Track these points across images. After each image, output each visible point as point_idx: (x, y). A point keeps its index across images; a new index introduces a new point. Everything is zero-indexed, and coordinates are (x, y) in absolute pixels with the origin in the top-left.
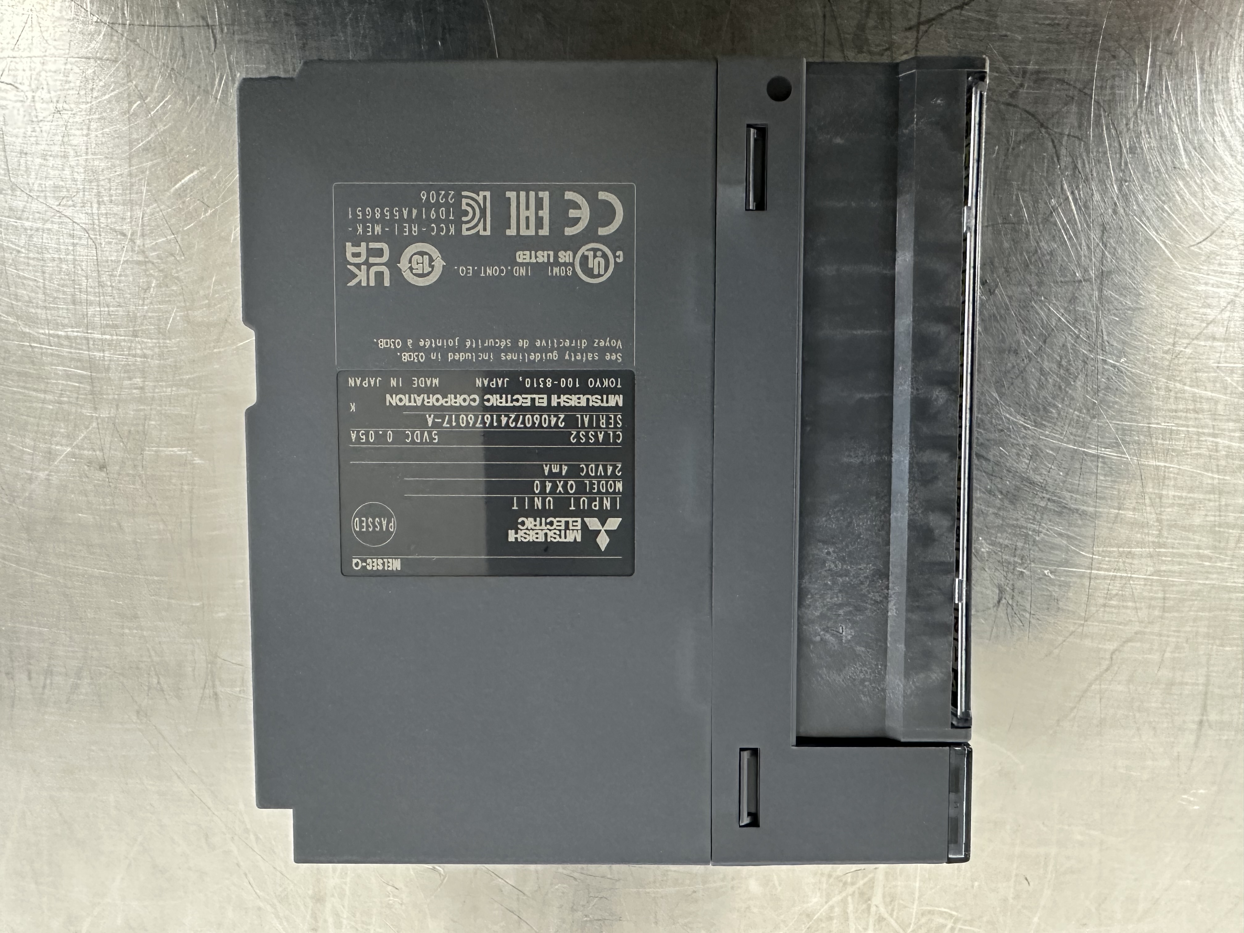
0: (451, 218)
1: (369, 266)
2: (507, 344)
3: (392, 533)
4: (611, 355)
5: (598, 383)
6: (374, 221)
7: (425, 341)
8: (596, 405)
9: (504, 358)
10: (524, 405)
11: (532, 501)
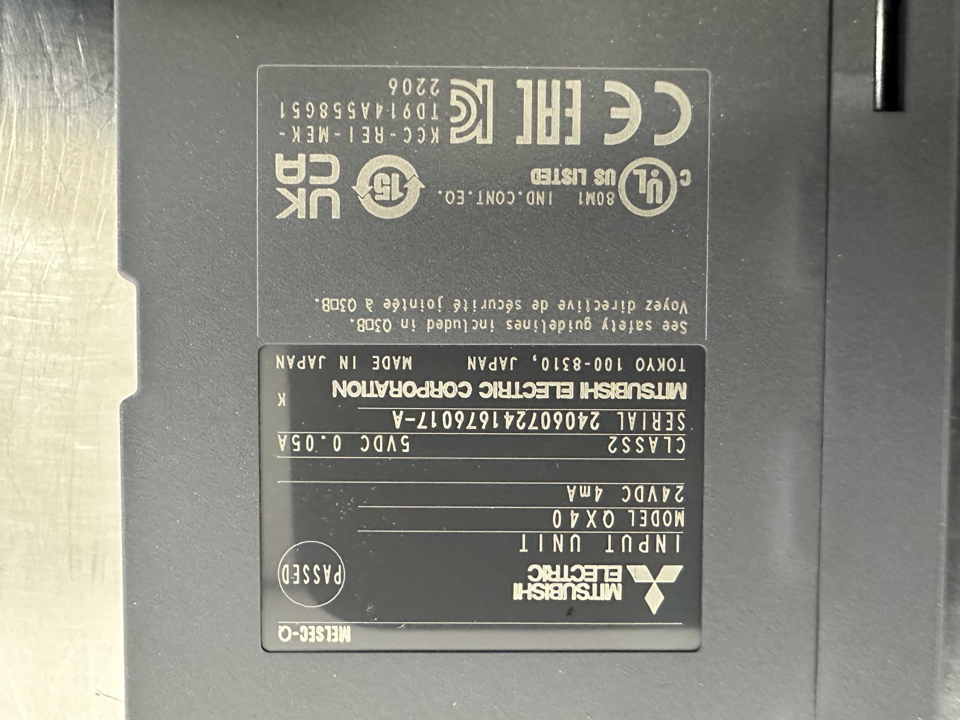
0: (435, 118)
1: (310, 188)
2: (515, 306)
3: (339, 586)
4: (671, 324)
5: (650, 365)
6: (317, 122)
7: (392, 301)
8: (647, 397)
9: (510, 328)
10: (538, 397)
11: (548, 540)
